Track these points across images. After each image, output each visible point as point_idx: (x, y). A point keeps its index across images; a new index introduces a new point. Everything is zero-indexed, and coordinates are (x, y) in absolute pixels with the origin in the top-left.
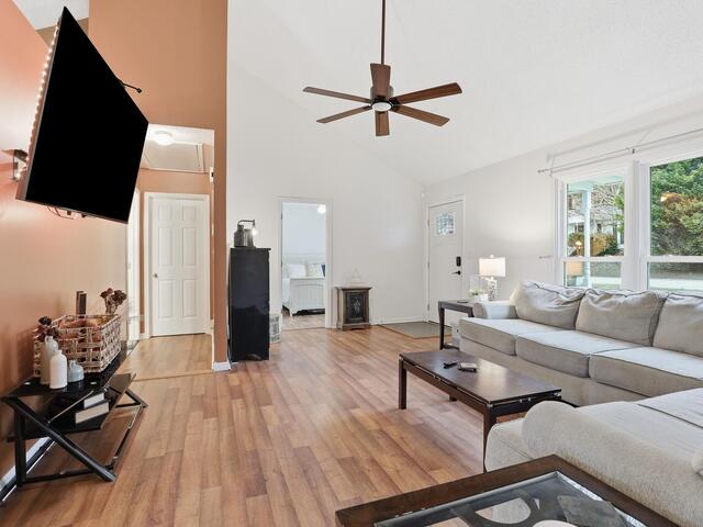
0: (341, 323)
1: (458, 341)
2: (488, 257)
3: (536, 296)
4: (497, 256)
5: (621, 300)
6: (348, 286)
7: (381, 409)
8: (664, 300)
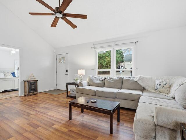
0: (27, 94)
1: (76, 94)
2: (80, 69)
3: (94, 80)
4: (83, 69)
5: (115, 79)
6: (29, 80)
7: (63, 122)
8: (123, 79)
